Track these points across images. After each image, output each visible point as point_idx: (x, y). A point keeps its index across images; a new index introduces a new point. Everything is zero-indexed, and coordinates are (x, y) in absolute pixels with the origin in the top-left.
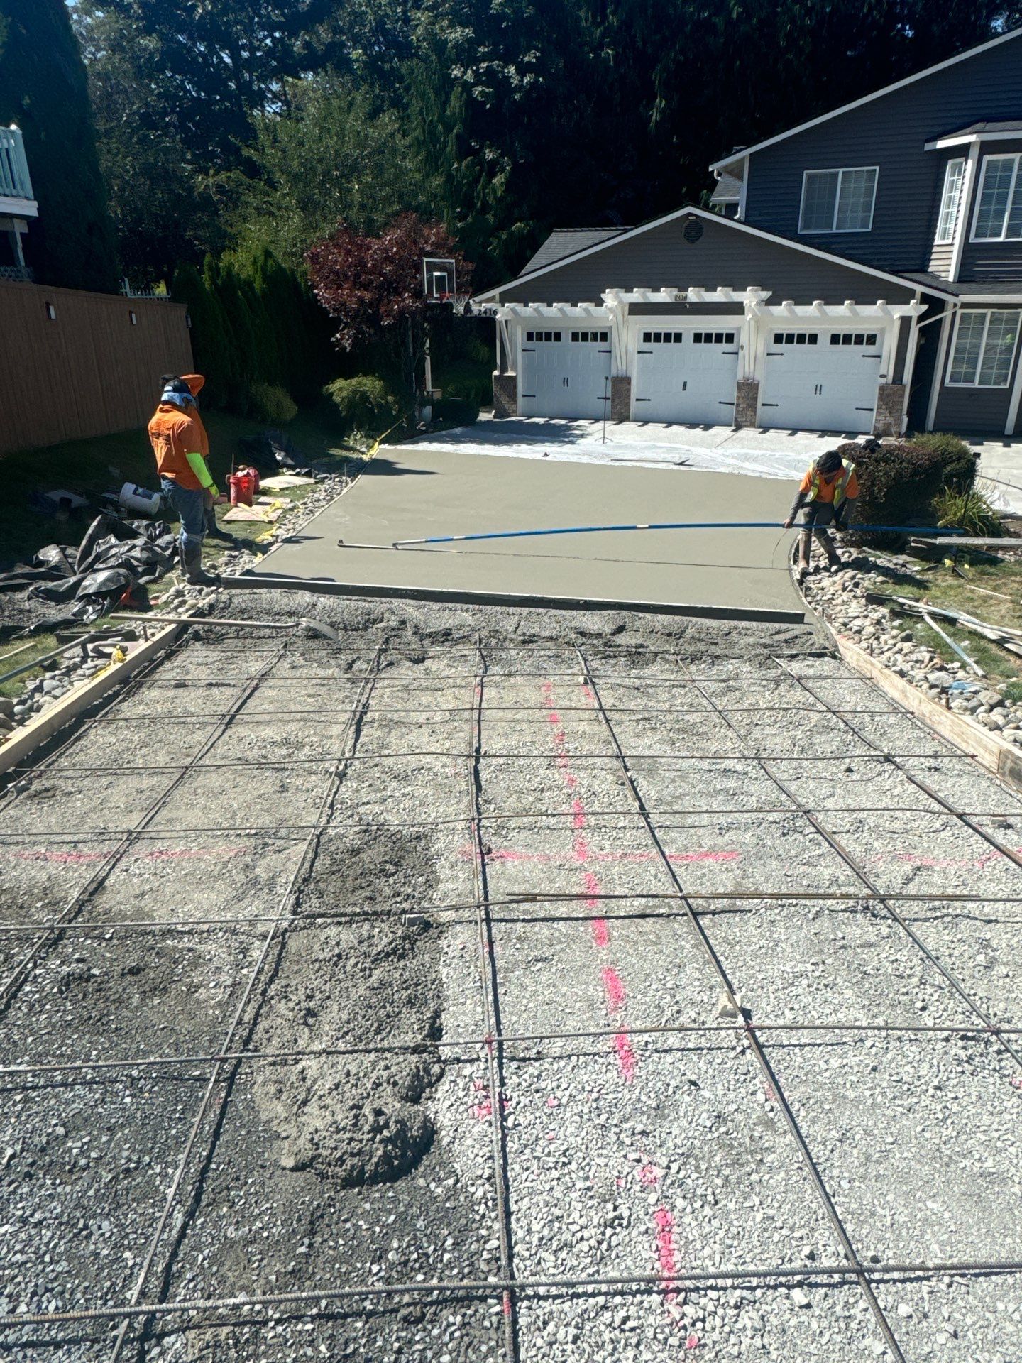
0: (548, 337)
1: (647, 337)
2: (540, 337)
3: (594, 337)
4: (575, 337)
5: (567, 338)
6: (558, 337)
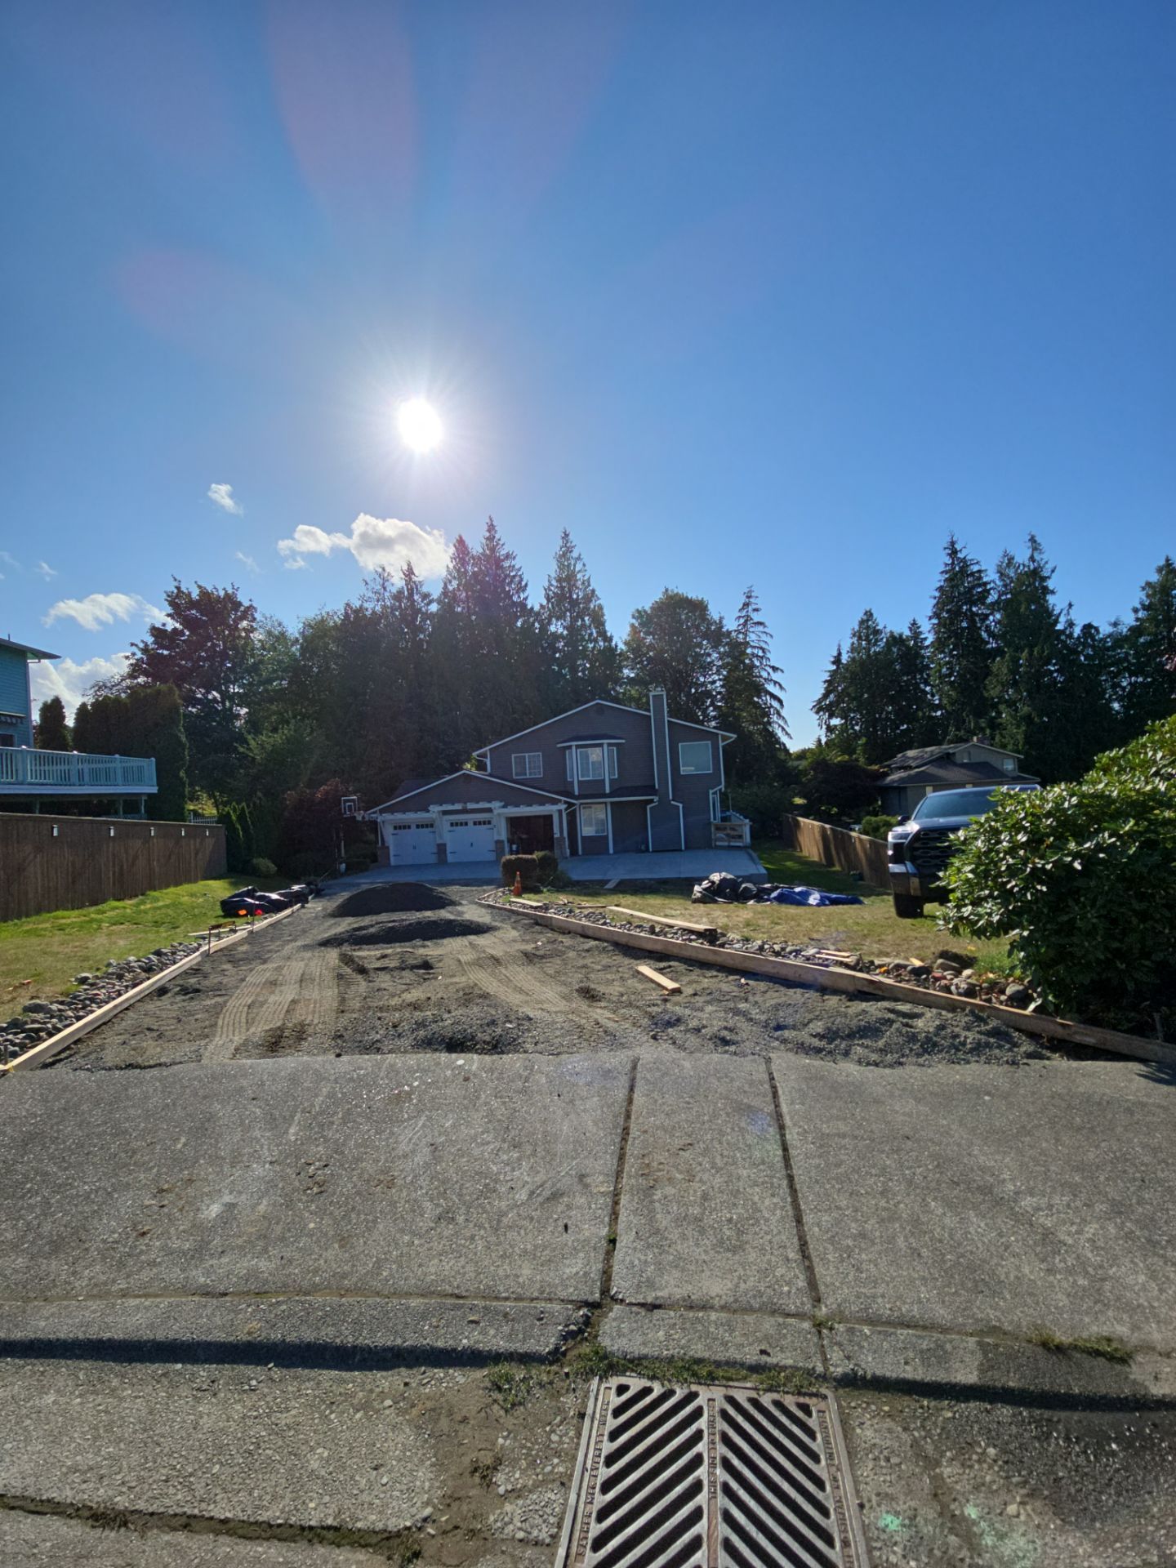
0: (404, 827)
1: (452, 825)
2: (400, 828)
3: (427, 826)
4: (418, 826)
5: (413, 827)
6: (409, 827)
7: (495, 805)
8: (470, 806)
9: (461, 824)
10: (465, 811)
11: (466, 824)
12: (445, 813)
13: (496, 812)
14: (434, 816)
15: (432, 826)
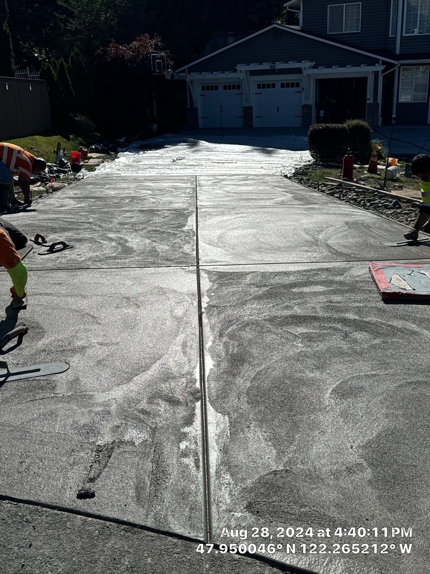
0: (212, 88)
1: (259, 86)
2: (208, 88)
3: (234, 87)
4: (225, 87)
5: (221, 88)
6: (217, 88)
7: (305, 65)
8: (279, 66)
9: (269, 86)
10: (273, 72)
11: (274, 86)
12: (253, 73)
13: (305, 73)
14: (241, 76)
15: (239, 87)
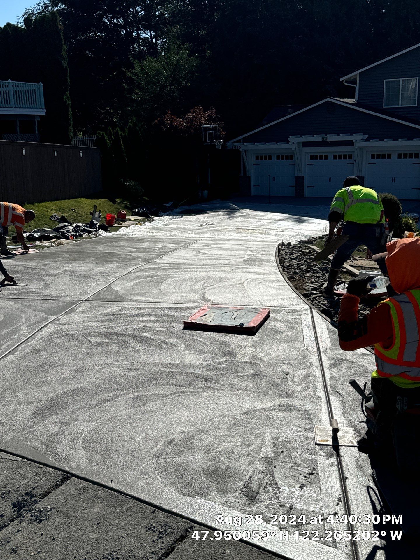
2: (261, 158)
3: (287, 158)
4: (278, 158)
5: (274, 158)
6: (270, 158)
7: (357, 138)
8: (331, 138)
9: (321, 157)
10: (325, 144)
11: (326, 157)
12: (306, 144)
13: (357, 145)
14: (293, 147)
15: (292, 158)
